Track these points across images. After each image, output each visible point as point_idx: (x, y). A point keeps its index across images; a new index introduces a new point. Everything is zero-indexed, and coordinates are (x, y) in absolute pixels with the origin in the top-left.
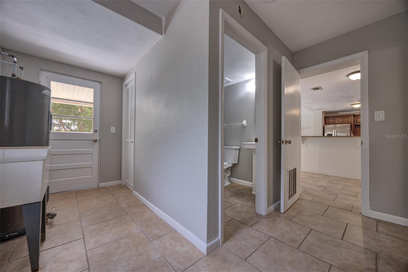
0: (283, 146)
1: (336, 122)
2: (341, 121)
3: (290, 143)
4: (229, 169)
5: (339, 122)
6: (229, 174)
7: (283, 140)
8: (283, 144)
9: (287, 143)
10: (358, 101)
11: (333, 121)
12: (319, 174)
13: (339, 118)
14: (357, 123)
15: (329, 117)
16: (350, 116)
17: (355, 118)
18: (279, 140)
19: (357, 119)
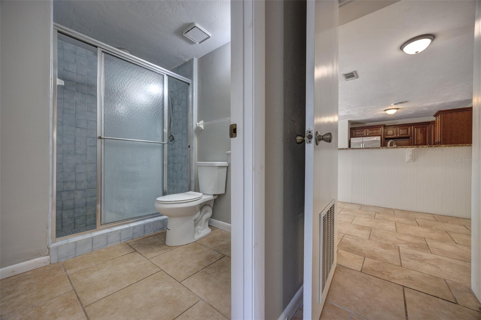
0: (310, 148)
1: (364, 135)
2: (370, 133)
3: (330, 141)
4: (209, 205)
5: (368, 134)
6: (209, 214)
7: (310, 132)
8: (310, 142)
9: (320, 140)
10: (395, 104)
11: (360, 133)
12: (351, 203)
13: (367, 129)
14: (387, 135)
15: (355, 128)
16: (381, 127)
17: (385, 130)
18: (298, 135)
19: (387, 131)
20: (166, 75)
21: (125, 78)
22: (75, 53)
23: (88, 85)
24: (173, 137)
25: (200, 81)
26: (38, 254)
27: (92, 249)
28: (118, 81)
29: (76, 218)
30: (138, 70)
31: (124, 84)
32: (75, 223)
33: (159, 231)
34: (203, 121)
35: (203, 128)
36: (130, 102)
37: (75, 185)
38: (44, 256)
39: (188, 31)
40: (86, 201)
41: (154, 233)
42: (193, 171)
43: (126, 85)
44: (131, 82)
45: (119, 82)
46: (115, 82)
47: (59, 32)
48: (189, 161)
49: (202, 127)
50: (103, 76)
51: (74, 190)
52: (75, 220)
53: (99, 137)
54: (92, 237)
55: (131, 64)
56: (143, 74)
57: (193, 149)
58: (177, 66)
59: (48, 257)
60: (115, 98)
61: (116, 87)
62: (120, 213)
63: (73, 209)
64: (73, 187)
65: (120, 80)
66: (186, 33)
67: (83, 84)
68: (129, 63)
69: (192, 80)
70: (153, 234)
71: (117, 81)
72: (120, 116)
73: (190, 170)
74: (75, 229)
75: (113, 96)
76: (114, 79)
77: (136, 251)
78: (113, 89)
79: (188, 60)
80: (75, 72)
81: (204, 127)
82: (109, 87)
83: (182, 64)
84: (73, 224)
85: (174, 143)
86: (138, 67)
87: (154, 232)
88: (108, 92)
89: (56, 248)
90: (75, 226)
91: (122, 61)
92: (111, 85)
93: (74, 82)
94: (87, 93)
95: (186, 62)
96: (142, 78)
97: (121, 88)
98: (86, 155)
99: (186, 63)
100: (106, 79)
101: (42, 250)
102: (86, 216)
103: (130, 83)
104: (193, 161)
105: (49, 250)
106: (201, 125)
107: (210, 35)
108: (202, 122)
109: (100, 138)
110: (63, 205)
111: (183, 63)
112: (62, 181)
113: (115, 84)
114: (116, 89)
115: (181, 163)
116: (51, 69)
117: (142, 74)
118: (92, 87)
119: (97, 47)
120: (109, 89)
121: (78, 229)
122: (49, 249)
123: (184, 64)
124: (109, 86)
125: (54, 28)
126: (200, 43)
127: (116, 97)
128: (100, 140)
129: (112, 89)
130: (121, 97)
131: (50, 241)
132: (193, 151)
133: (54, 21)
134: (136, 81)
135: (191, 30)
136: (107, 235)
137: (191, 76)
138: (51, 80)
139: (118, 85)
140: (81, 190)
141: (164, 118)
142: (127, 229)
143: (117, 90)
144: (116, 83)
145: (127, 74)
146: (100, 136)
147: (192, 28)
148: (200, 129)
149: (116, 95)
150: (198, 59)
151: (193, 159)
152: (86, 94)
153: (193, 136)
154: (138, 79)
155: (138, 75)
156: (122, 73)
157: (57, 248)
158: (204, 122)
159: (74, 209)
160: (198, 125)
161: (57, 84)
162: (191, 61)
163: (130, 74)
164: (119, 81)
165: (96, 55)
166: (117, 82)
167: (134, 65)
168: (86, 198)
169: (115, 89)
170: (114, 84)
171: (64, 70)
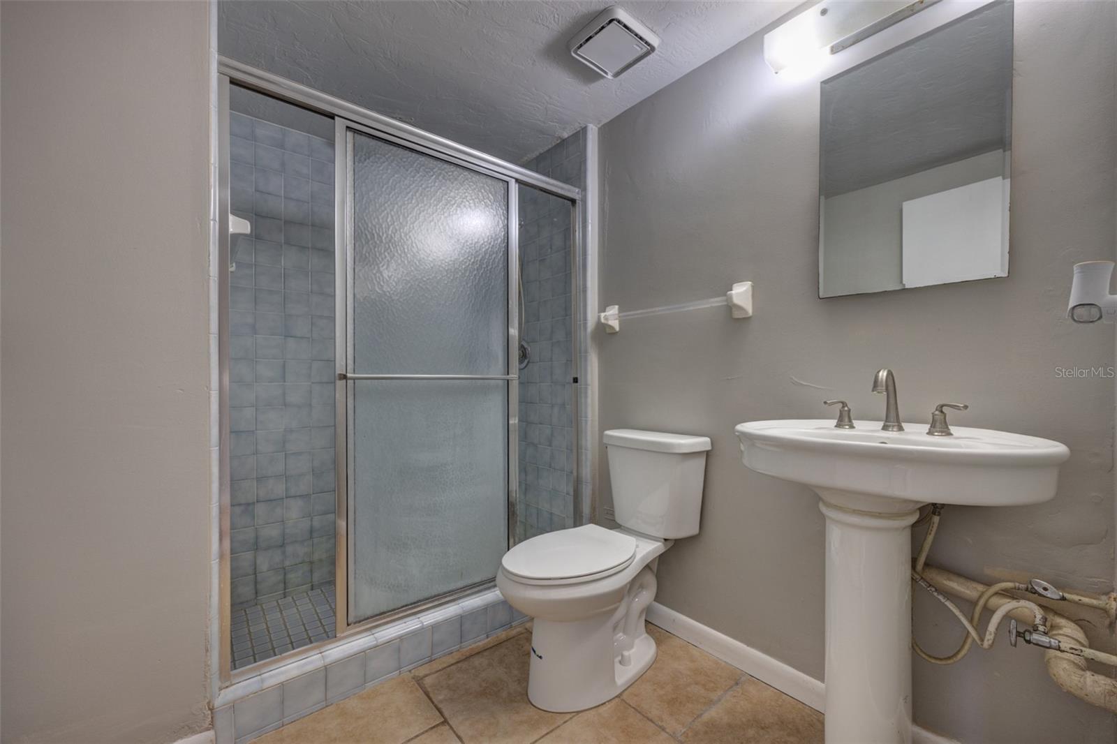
6: (648, 594)
20: (514, 180)
21: (406, 199)
22: (282, 146)
23: (312, 225)
24: (525, 349)
25: (607, 189)
26: (183, 728)
27: (326, 700)
28: (388, 210)
29: (287, 568)
30: (441, 173)
31: (404, 215)
32: (285, 583)
33: (502, 634)
34: (617, 307)
35: (617, 329)
36: (422, 267)
37: (286, 484)
38: (201, 732)
39: (587, 40)
40: (312, 524)
41: (486, 641)
42: (586, 450)
43: (409, 219)
44: (422, 209)
45: (393, 213)
46: (381, 214)
47: (233, 82)
48: (575, 421)
49: (615, 324)
50: (349, 198)
51: (283, 498)
52: (285, 574)
53: (340, 374)
54: (325, 666)
55: (423, 159)
56: (456, 182)
57: (586, 389)
58: (536, 153)
59: (211, 734)
60: (382, 259)
61: (384, 226)
62: (397, 586)
63: (281, 546)
64: (279, 489)
65: (394, 207)
66: (581, 46)
67: (301, 224)
68: (417, 156)
69: (584, 189)
70: (483, 642)
71: (385, 209)
72: (394, 310)
73: (579, 447)
74: (285, 597)
75: (378, 254)
76: (377, 205)
77: (445, 722)
78: (376, 235)
79: (571, 134)
80: (283, 195)
81: (620, 325)
82: (365, 229)
83: (550, 147)
84: (282, 585)
85: (527, 365)
86: (440, 164)
87: (487, 637)
88: (364, 242)
89: (230, 708)
90: (285, 589)
91: (398, 152)
92: (371, 223)
93: (281, 220)
94: (310, 246)
95: (563, 140)
96: (452, 194)
97: (397, 228)
98: (310, 405)
99: (563, 143)
100: (357, 208)
101: (194, 714)
102: (311, 563)
103: (420, 214)
104: (586, 421)
105: (212, 713)
106: (612, 317)
107: (654, 40)
108: (613, 311)
109: (344, 377)
110: (257, 538)
111: (554, 144)
112: (255, 476)
113: (382, 218)
114: (383, 234)
115: (551, 425)
116: (212, 191)
117: (452, 183)
118: (324, 229)
119: (332, 116)
120: (366, 235)
121: (293, 598)
122: (211, 710)
123: (557, 146)
124: (365, 226)
125: (220, 73)
126: (617, 75)
127: (383, 256)
128: (345, 381)
129: (373, 235)
130: (396, 254)
131: (216, 683)
132: (586, 393)
133: (221, 51)
134: (437, 205)
135: (596, 33)
136: (362, 657)
137: (578, 178)
138: (212, 222)
139: (389, 220)
140: (300, 496)
141: (510, 306)
142: (414, 633)
143: (387, 236)
144: (383, 215)
145: (412, 187)
146: (344, 373)
147: (603, 28)
148: (608, 331)
149: (384, 252)
150: (599, 126)
151: (586, 417)
152: (308, 248)
153: (586, 352)
154: (440, 200)
155: (440, 188)
156: (398, 185)
157: (233, 706)
158: (620, 310)
159: (283, 546)
160: (603, 321)
161: (231, 230)
162: (581, 135)
163: (421, 186)
164: (391, 210)
165: (331, 144)
166: (388, 214)
167: (432, 161)
168: (310, 518)
169: (381, 234)
170: (379, 220)
171: (257, 190)
